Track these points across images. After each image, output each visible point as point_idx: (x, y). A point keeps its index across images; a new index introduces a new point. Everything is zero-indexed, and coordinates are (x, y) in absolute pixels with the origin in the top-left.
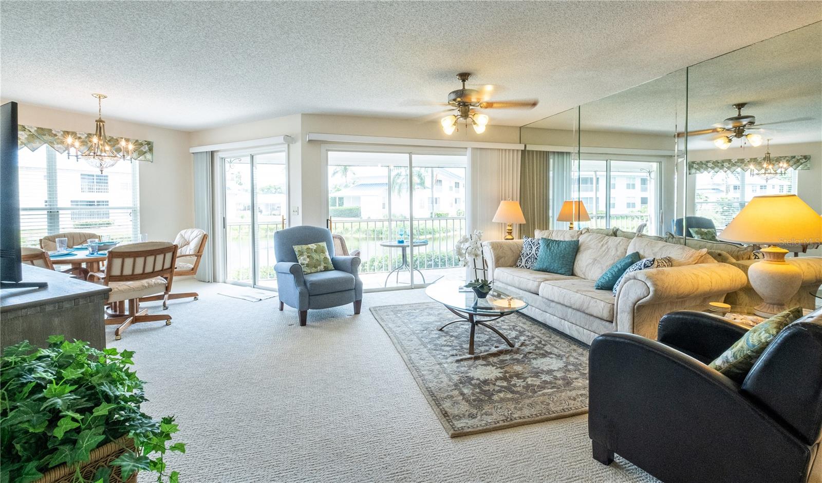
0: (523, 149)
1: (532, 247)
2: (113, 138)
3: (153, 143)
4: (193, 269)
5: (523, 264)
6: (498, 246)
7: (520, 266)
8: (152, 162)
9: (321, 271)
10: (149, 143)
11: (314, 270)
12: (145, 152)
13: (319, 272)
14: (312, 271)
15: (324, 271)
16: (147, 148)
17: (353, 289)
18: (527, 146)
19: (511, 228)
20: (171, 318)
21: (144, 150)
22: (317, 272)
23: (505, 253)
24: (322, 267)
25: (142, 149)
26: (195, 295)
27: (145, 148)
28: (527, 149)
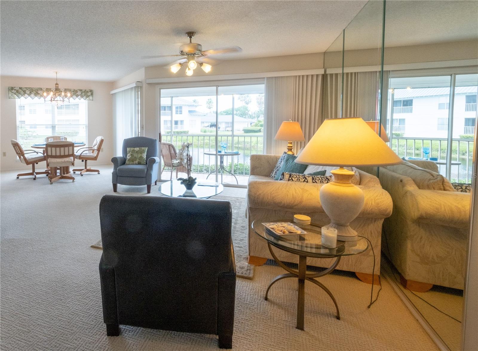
0: (323, 73)
1: (281, 162)
2: (75, 90)
3: (93, 91)
4: (95, 157)
5: (273, 175)
6: (256, 159)
7: (271, 177)
8: (93, 100)
9: (136, 164)
10: (91, 91)
11: (131, 163)
12: (89, 96)
13: (134, 164)
14: (130, 163)
15: (138, 164)
16: (90, 94)
17: (144, 177)
18: (327, 70)
19: (291, 145)
20: (74, 179)
21: (89, 95)
22: (133, 164)
23: (261, 165)
24: (137, 162)
25: (88, 94)
26: (98, 171)
27: (89, 93)
28: (327, 72)
